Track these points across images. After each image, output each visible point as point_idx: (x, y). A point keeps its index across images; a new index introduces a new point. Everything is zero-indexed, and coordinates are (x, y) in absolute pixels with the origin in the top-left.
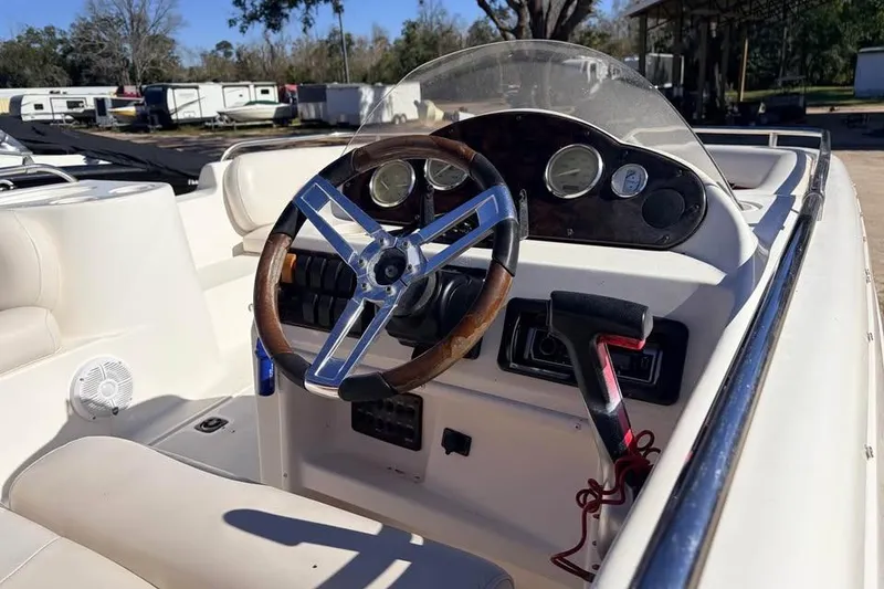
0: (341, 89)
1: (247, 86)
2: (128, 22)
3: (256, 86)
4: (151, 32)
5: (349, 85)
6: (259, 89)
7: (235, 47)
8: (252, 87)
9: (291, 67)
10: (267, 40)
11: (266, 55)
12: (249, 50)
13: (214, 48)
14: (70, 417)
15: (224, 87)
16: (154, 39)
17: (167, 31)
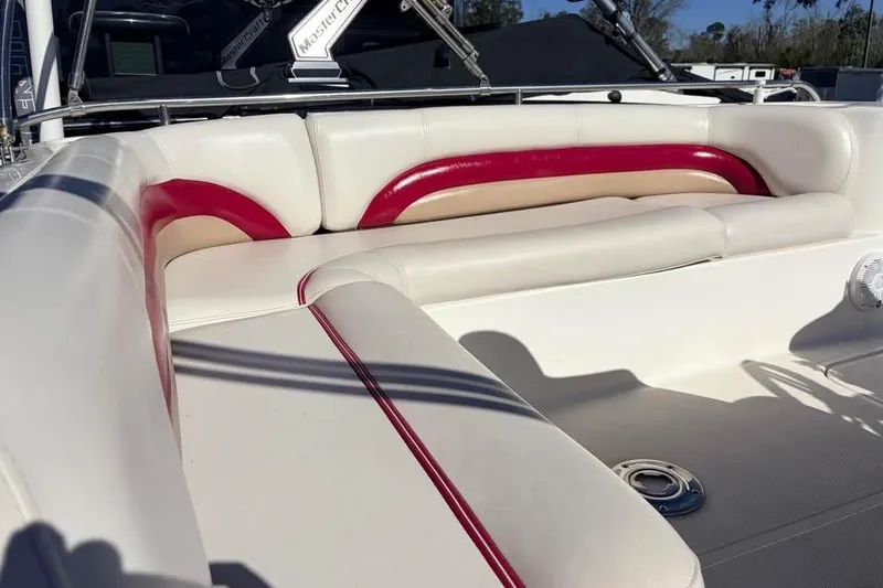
0: (855, 73)
1: (743, 68)
2: (632, 5)
3: (751, 68)
4: (651, 16)
5: (865, 69)
6: (754, 71)
7: (728, 28)
8: (747, 69)
9: (788, 50)
10: (768, 20)
11: (762, 37)
12: (743, 32)
13: (705, 30)
14: (845, 297)
15: (717, 68)
16: (652, 21)
17: (665, 14)
